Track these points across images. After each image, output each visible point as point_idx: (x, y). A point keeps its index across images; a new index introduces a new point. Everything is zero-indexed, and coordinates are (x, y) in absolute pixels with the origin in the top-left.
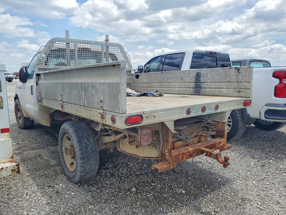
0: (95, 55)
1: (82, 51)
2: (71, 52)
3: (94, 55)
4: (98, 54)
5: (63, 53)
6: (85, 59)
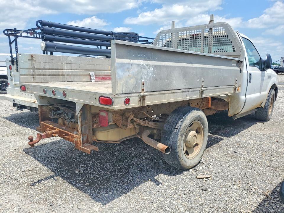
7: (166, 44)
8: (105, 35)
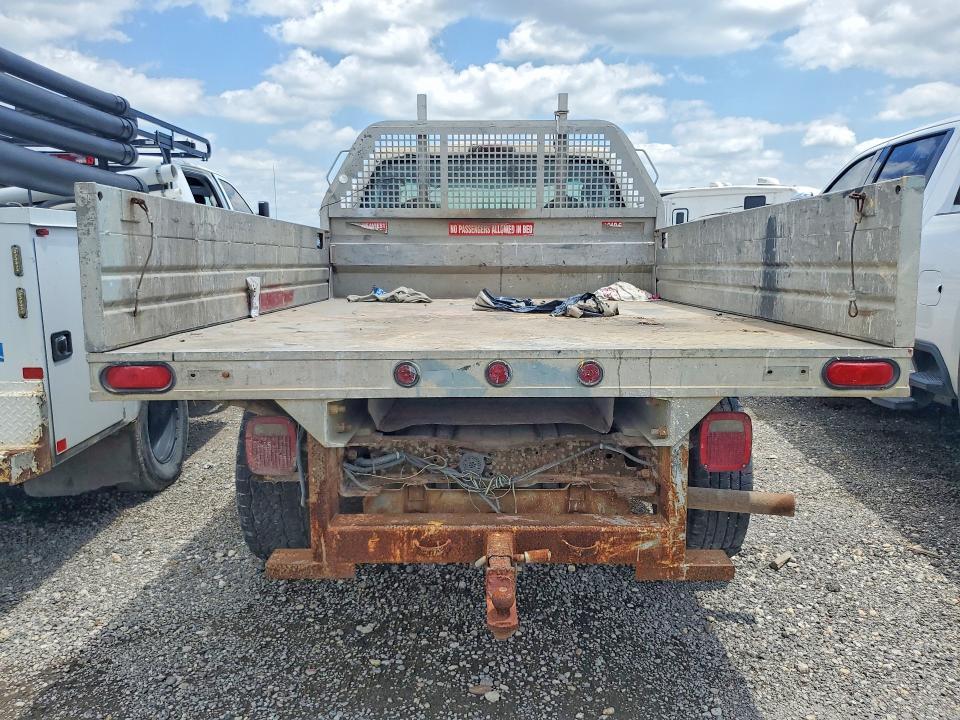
0: (510, 168)
1: (480, 156)
2: (432, 162)
3: (504, 169)
4: (519, 165)
5: (402, 168)
6: (465, 184)
7: (378, 168)
8: (13, 107)
